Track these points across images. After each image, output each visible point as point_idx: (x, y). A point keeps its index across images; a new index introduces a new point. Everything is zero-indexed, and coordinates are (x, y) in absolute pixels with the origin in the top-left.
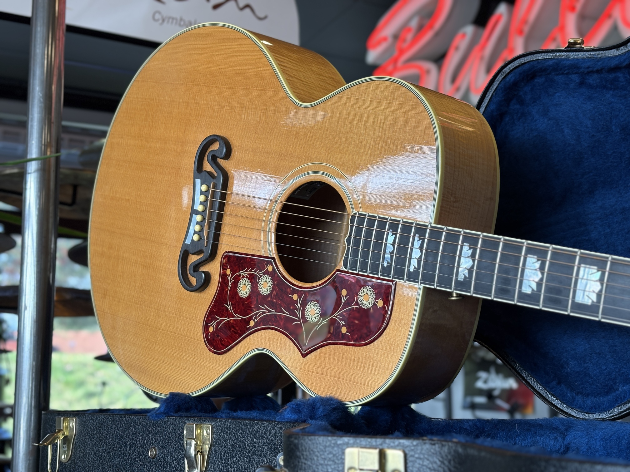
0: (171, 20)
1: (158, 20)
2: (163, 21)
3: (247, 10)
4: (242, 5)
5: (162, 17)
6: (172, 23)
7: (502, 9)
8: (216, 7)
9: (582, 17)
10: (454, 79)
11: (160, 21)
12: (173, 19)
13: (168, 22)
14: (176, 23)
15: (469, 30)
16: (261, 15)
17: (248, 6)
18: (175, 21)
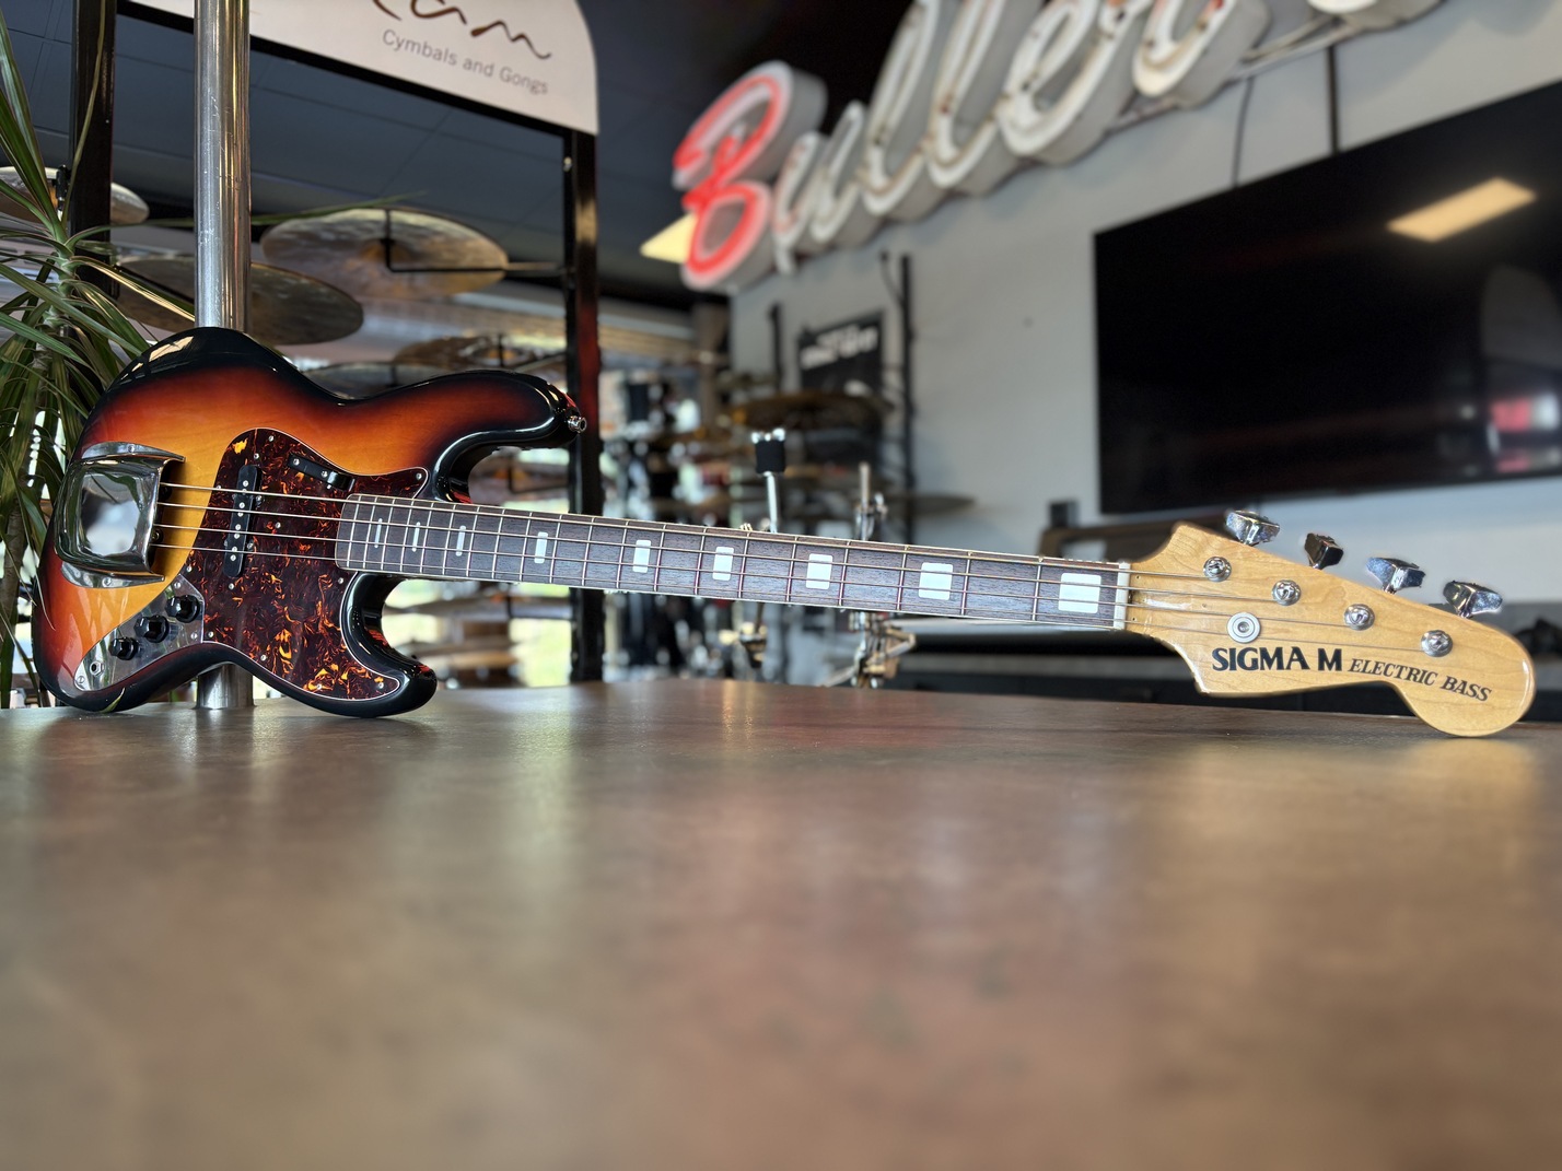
0: (410, 45)
1: (391, 43)
2: (399, 45)
3: (522, 42)
4: (513, 34)
5: (398, 39)
6: (412, 49)
7: (854, 112)
8: (477, 33)
9: (958, 122)
10: (793, 203)
11: (395, 46)
12: (414, 44)
13: (406, 47)
14: (418, 51)
15: (811, 140)
16: (544, 53)
17: (521, 36)
18: (416, 47)
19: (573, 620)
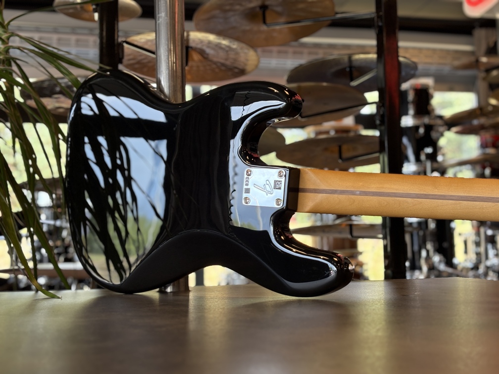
19: (384, 238)
